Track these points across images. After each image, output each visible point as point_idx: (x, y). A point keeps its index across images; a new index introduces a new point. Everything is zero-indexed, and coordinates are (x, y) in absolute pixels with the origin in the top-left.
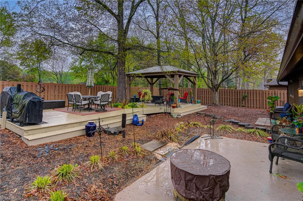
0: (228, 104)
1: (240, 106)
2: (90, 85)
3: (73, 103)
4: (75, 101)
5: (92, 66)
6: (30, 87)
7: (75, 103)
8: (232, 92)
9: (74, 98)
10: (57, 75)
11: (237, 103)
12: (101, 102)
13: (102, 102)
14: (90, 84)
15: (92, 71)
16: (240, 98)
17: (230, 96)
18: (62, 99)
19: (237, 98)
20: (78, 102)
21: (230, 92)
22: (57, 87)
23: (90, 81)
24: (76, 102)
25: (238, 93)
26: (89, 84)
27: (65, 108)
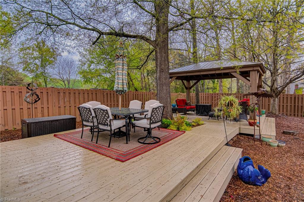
0: (289, 113)
1: (298, 115)
2: (121, 89)
3: (92, 124)
4: (95, 120)
5: (122, 52)
6: (18, 95)
7: (96, 124)
8: (287, 98)
9: (94, 114)
10: (64, 82)
11: (295, 112)
12: (150, 124)
13: (153, 123)
14: (122, 86)
15: (123, 61)
16: (298, 106)
17: (283, 103)
18: (70, 114)
19: (295, 106)
20: (102, 124)
21: (283, 98)
22: (62, 94)
23: (121, 81)
24: (98, 123)
25: (297, 99)
26: (119, 86)
27: (77, 130)
